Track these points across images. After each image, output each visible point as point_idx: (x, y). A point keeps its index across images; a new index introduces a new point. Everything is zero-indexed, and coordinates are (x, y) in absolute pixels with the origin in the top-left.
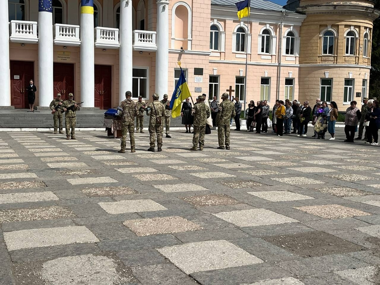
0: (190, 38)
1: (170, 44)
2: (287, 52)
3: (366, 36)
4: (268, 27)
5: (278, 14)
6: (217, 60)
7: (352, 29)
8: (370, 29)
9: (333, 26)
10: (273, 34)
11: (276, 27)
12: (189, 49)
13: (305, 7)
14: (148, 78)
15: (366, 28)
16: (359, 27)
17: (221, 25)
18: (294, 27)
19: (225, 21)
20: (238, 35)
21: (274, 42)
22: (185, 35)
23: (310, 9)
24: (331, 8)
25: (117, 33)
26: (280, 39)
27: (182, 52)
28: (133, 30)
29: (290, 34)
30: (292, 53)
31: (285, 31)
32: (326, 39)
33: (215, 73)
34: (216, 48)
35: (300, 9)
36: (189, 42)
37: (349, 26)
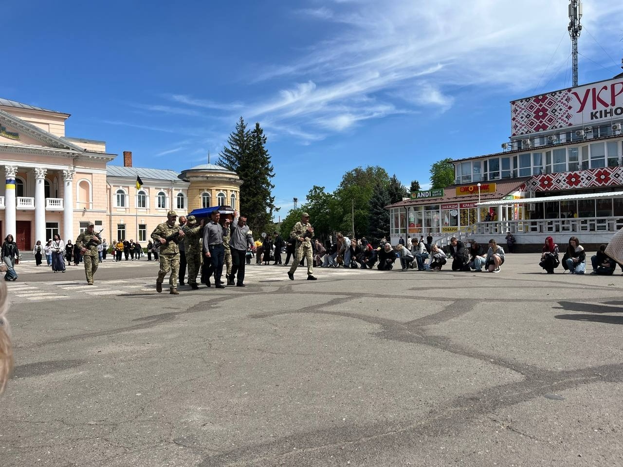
0: (91, 201)
1: (74, 205)
2: (179, 207)
3: (233, 196)
4: (162, 191)
5: (170, 182)
6: (124, 213)
7: (221, 192)
8: (236, 192)
9: (208, 190)
10: (167, 195)
11: (168, 190)
12: (91, 208)
13: (189, 178)
14: (59, 228)
15: (231, 191)
16: (226, 190)
17: (125, 190)
18: (182, 190)
19: (128, 187)
20: (139, 197)
21: (168, 201)
22: (88, 200)
23: (192, 179)
24: (205, 179)
25: (33, 201)
26: (172, 198)
27: (85, 211)
28: (45, 198)
29: (180, 195)
30: (182, 207)
31: (176, 193)
32: (204, 198)
33: (122, 223)
34: (123, 205)
35: (186, 179)
36: (91, 205)
37: (219, 190)
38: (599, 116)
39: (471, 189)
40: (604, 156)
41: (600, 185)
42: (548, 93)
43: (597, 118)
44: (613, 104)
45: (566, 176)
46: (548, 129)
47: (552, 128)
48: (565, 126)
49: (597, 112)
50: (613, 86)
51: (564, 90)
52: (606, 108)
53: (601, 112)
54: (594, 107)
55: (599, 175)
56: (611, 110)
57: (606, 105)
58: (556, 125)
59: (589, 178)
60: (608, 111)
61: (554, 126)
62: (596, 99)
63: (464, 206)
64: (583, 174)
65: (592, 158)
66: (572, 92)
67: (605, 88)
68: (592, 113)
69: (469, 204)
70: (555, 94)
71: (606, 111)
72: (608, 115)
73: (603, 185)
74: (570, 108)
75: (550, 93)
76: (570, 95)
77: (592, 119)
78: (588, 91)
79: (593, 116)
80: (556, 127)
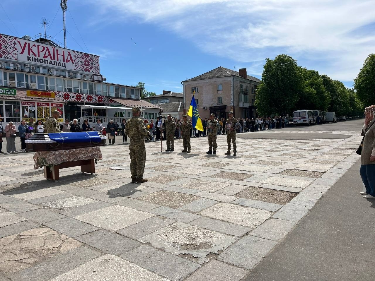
38: (32, 60)
39: (39, 93)
40: (78, 88)
41: (77, 101)
42: (2, 34)
43: (30, 60)
44: (39, 56)
45: (64, 94)
46: (2, 57)
47: (5, 58)
48: (13, 59)
49: (31, 57)
50: (38, 46)
51: (12, 37)
52: (35, 57)
53: (33, 58)
54: (29, 54)
55: (77, 96)
56: (38, 59)
57: (36, 56)
58: (8, 57)
59: (73, 97)
60: (36, 59)
61: (6, 57)
62: (30, 50)
63: (39, 104)
64: (71, 95)
65: (74, 87)
66: (17, 40)
67: (34, 45)
68: (28, 57)
69: (44, 103)
70: (7, 37)
71: (35, 58)
72: (36, 61)
73: (78, 101)
74: (16, 49)
75: (4, 35)
76: (16, 41)
77: (28, 60)
78: (26, 43)
79: (29, 59)
80: (8, 58)
